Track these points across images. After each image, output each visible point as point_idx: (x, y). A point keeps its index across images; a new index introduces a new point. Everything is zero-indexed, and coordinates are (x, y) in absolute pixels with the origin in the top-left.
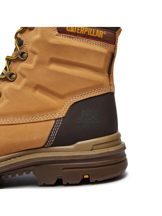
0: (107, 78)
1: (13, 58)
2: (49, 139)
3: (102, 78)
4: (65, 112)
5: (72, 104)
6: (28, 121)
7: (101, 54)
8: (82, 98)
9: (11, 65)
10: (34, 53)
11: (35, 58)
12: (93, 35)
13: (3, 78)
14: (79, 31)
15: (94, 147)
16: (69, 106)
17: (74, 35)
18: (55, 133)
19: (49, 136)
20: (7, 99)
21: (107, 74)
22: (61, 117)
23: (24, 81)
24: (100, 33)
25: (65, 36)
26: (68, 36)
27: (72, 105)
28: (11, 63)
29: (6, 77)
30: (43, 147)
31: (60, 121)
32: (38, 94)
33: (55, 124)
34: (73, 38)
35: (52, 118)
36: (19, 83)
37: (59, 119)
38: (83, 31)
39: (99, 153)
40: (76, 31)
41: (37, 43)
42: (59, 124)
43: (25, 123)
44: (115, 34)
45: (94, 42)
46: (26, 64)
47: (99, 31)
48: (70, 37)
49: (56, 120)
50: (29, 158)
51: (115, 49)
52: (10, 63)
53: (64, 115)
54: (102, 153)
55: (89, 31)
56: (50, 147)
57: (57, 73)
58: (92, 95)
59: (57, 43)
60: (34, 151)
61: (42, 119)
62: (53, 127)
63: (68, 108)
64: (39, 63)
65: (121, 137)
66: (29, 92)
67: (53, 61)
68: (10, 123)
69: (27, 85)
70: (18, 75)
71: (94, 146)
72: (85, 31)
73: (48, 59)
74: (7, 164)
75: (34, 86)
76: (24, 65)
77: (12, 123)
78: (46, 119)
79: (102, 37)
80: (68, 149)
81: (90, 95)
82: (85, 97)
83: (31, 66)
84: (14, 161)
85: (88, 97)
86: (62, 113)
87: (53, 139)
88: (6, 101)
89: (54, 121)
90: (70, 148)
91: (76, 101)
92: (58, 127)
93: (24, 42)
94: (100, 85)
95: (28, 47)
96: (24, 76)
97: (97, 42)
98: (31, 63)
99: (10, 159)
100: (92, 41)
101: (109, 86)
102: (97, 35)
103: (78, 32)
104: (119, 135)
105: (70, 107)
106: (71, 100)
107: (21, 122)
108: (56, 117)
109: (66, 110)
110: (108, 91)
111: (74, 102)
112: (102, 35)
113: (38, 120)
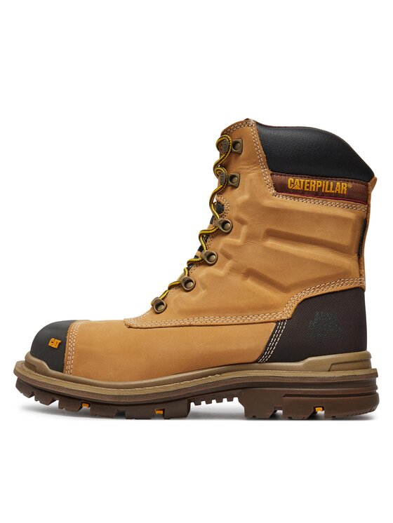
0: (356, 263)
1: (211, 232)
2: (265, 350)
3: (348, 262)
4: (291, 312)
5: (300, 300)
6: (235, 322)
7: (345, 220)
8: (316, 294)
9: (208, 243)
10: (242, 222)
11: (244, 229)
12: (331, 191)
13: (198, 261)
14: (308, 187)
15: (333, 366)
16: (296, 304)
17: (300, 194)
18: (276, 341)
19: (267, 346)
20: (204, 289)
21: (356, 256)
22: (286, 318)
23: (229, 264)
24: (342, 186)
25: (286, 196)
26: (291, 197)
27: (301, 302)
28: (209, 240)
29: (202, 260)
30: (257, 361)
31: (283, 325)
32: (250, 283)
33: (276, 328)
34: (298, 198)
35: (272, 319)
36: (221, 267)
37: (282, 321)
38: (314, 187)
39: (341, 375)
40: (304, 188)
41: (245, 206)
42: (282, 329)
43: (231, 325)
44: (367, 186)
45: (333, 202)
46: (231, 239)
47: (341, 184)
48: (295, 198)
49: (277, 322)
50: (235, 376)
51: (368, 211)
52: (206, 241)
53: (289, 316)
54: (345, 376)
55: (324, 185)
56: (266, 362)
57: (277, 253)
58: (330, 290)
59: (275, 207)
60: (241, 367)
61: (257, 320)
62: (273, 333)
63: (295, 306)
64: (250, 237)
65: (371, 359)
66: (236, 280)
67: (271, 234)
68: (209, 323)
69: (234, 270)
70: (220, 255)
71: (333, 364)
72: (318, 186)
73: (263, 232)
74: (201, 383)
75: (243, 271)
76: (227, 240)
77: (212, 324)
78: (262, 320)
79: (345, 193)
80: (292, 367)
81: (333, 287)
82: (320, 292)
83: (239, 241)
84: (211, 379)
85: (324, 292)
86: (286, 313)
87: (272, 349)
88: (203, 292)
89: (275, 324)
90: (296, 366)
91: (307, 296)
92: (280, 333)
93: (225, 207)
94: (343, 275)
95: (231, 213)
96: (228, 257)
97: (338, 202)
98: (238, 238)
99: (206, 375)
100: (329, 201)
101: (358, 276)
102: (338, 190)
103: (306, 189)
104: (369, 356)
105: (298, 304)
106: (300, 294)
107: (225, 323)
108: (278, 318)
109: (293, 309)
110: (357, 285)
111: (303, 298)
112: (346, 189)
113: (251, 321)
